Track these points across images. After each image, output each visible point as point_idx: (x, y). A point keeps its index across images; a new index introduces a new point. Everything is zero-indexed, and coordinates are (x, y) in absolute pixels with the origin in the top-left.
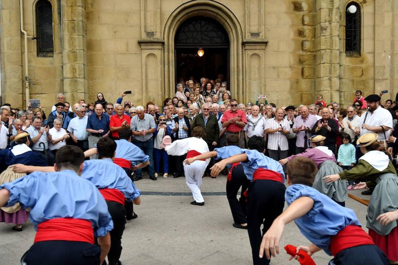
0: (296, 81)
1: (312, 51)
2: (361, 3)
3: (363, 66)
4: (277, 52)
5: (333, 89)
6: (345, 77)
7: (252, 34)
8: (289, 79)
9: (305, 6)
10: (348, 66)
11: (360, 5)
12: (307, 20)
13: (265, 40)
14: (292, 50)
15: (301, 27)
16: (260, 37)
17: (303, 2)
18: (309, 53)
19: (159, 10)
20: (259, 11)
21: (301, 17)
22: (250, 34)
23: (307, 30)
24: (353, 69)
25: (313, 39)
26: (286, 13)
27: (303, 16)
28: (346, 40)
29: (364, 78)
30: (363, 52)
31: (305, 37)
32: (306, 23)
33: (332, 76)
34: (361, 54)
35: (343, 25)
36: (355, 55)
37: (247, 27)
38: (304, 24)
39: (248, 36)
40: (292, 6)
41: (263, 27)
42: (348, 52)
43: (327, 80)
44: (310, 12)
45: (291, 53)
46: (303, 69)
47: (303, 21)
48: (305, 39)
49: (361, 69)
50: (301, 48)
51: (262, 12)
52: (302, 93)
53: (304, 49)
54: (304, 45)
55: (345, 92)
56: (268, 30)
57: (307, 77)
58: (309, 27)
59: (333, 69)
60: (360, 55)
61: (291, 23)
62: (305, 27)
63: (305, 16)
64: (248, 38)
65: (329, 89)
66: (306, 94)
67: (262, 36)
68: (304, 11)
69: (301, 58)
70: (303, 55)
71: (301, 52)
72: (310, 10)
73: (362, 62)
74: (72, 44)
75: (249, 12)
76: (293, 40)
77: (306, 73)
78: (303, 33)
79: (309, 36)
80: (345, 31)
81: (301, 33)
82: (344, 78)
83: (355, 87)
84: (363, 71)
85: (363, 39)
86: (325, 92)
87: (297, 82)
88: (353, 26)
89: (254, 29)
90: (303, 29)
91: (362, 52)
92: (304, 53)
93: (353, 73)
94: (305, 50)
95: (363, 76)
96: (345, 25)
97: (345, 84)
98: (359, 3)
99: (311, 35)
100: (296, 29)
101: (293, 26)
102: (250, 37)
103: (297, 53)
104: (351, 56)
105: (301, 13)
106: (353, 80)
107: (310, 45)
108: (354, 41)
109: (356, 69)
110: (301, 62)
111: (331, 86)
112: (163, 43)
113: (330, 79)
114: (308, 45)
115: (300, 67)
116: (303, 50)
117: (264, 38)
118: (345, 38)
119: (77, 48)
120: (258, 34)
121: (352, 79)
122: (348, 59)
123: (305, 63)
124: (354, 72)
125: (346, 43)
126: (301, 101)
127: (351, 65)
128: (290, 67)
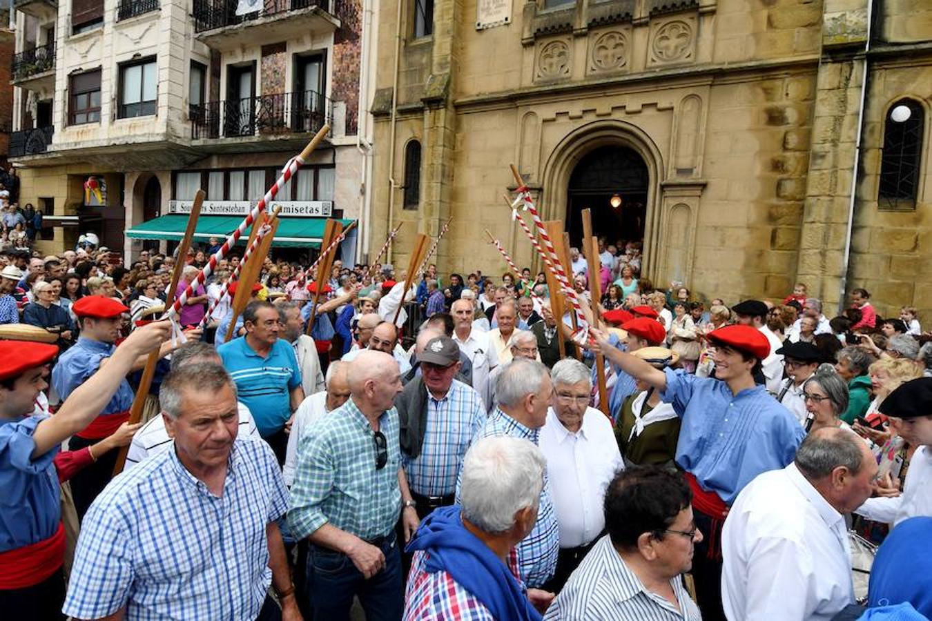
0: (758, 253)
1: (798, 197)
2: (925, 100)
3: (920, 229)
4: (726, 200)
5: (827, 273)
6: (871, 250)
7: (680, 171)
8: (744, 248)
9: (792, 115)
10: (882, 228)
11: (924, 104)
12: (793, 140)
13: (701, 181)
14: (756, 195)
15: (778, 154)
16: (694, 176)
17: (787, 107)
18: (792, 202)
19: (539, 143)
20: (697, 130)
21: (782, 135)
22: (675, 171)
23: (792, 160)
24: (892, 236)
25: (803, 176)
26: (750, 130)
27: (786, 133)
28: (882, 176)
29: (918, 254)
30: (922, 200)
31: (785, 171)
32: (791, 145)
33: (830, 246)
34: (917, 205)
35: (877, 146)
36: (903, 206)
37: (672, 159)
38: (785, 149)
39: (671, 175)
40: (764, 117)
41: (700, 158)
42: (884, 200)
43: (815, 254)
44: (801, 125)
45: (753, 202)
46: (774, 233)
47: (784, 142)
48: (785, 176)
49: (914, 236)
50: (775, 192)
51: (702, 132)
52: (769, 276)
53: (782, 194)
54: (782, 187)
55: (867, 279)
56: (712, 163)
57: (782, 246)
58: (798, 154)
59: (832, 234)
60: (915, 208)
61: (757, 148)
62: (788, 154)
63: (789, 134)
64: (672, 177)
65: (818, 272)
66: (776, 277)
67: (698, 174)
68: (788, 124)
69: (774, 210)
70: (777, 206)
71: (774, 201)
72: (801, 122)
73: (917, 221)
74: (429, 195)
75: (678, 133)
76: (759, 178)
77: (782, 239)
78: (783, 166)
79: (796, 170)
80: (881, 159)
81: (777, 166)
82: (868, 253)
83: (894, 271)
84: (917, 240)
85: (925, 175)
86: (808, 277)
87: (761, 254)
88: (903, 148)
89: (684, 163)
90: (784, 157)
91: (919, 201)
92: (782, 203)
93: (892, 243)
94: (784, 197)
95: (917, 252)
96: (882, 146)
97: (870, 263)
98: (920, 100)
99: (799, 168)
100: (768, 158)
101: (761, 152)
102: (675, 175)
103: (767, 201)
104: (892, 209)
105: (783, 129)
106: (891, 258)
107: (797, 188)
108: (901, 179)
109: (899, 234)
110: (771, 218)
111: (823, 267)
112: (540, 190)
113: (823, 254)
114: (790, 187)
115: (770, 228)
116: (778, 195)
117: (700, 176)
118: (879, 172)
119: (434, 199)
120: (689, 171)
121: (888, 254)
122: (882, 215)
123: (781, 221)
124: (895, 242)
125: (881, 182)
126: (766, 289)
127: (888, 227)
128: (748, 228)
